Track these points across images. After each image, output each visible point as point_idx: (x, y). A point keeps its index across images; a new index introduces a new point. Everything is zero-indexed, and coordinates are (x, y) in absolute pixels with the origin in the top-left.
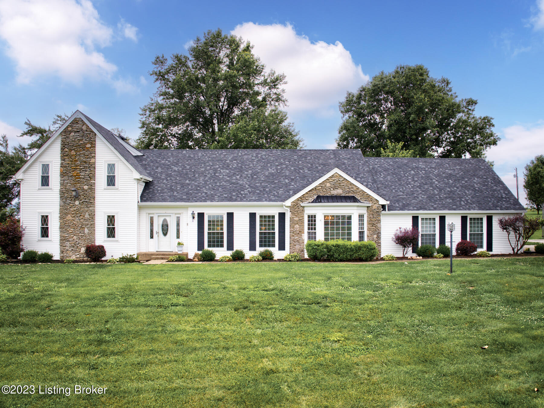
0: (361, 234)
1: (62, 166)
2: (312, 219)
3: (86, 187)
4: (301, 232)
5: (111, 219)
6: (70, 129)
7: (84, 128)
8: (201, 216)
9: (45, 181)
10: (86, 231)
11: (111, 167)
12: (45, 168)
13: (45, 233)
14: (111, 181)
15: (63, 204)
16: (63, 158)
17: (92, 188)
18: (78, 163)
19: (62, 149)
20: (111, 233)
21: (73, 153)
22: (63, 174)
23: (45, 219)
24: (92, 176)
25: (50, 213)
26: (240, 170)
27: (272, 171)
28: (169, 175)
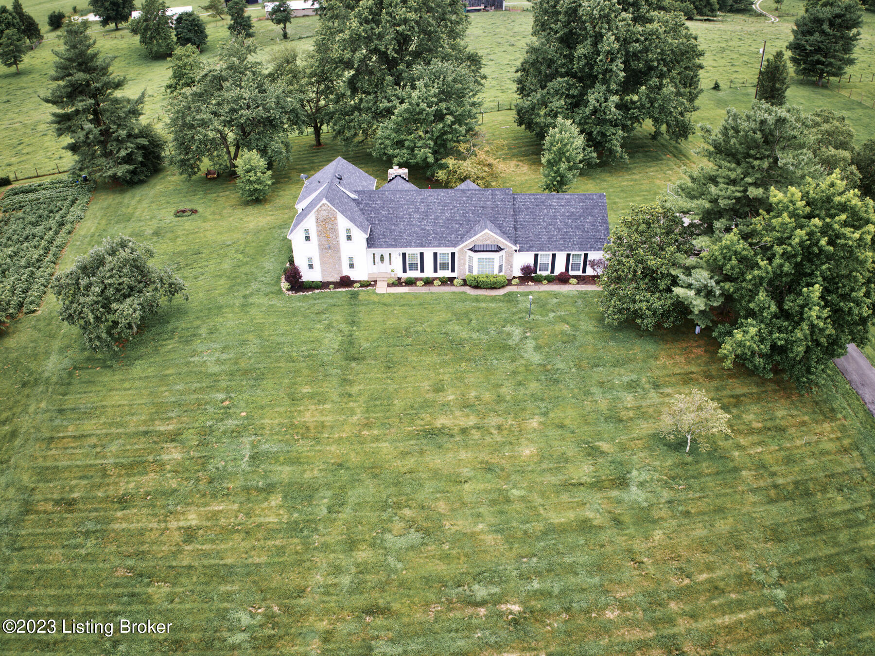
0: (501, 267)
1: (318, 231)
2: (470, 258)
3: (334, 243)
4: (464, 264)
5: (351, 259)
6: (320, 209)
7: (329, 208)
8: (404, 255)
9: (308, 238)
10: (337, 267)
11: (348, 230)
12: (307, 231)
13: (311, 266)
14: (349, 238)
15: (320, 252)
16: (318, 226)
17: (338, 243)
18: (328, 229)
19: (317, 221)
20: (352, 266)
21: (324, 223)
22: (319, 236)
23: (310, 259)
24: (337, 237)
25: (313, 256)
26: (426, 214)
27: (448, 215)
28: (380, 221)
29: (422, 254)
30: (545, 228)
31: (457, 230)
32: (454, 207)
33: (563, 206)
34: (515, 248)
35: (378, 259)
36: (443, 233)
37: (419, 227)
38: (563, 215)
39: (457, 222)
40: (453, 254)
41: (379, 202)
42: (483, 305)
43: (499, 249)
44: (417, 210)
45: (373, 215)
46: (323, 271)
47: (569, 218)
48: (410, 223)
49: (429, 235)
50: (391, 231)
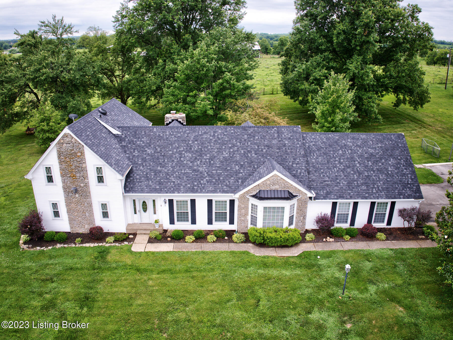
0: (291, 218)
1: (61, 169)
2: (254, 207)
3: (82, 185)
4: (247, 214)
5: (104, 206)
6: (62, 141)
7: (73, 140)
8: (171, 202)
9: (50, 179)
10: (87, 214)
11: (99, 170)
12: (48, 170)
13: (57, 214)
14: (100, 179)
15: (66, 196)
16: (61, 163)
17: (87, 185)
18: (73, 167)
19: (59, 157)
20: (105, 215)
21: (68, 159)
22: (62, 176)
23: (55, 205)
24: (85, 177)
25: (58, 201)
26: (200, 153)
27: (226, 154)
28: (144, 160)
29: (193, 202)
30: (343, 171)
31: (237, 172)
32: (234, 146)
33: (360, 147)
34: (309, 195)
35: (139, 206)
36: (219, 175)
37: (190, 168)
38: (361, 156)
39: (237, 163)
40: (232, 202)
41: (144, 139)
42: (274, 273)
43: (290, 196)
44: (189, 149)
45: (136, 153)
46: (71, 220)
47: (368, 159)
48: (180, 163)
49: (202, 178)
50: (157, 173)
